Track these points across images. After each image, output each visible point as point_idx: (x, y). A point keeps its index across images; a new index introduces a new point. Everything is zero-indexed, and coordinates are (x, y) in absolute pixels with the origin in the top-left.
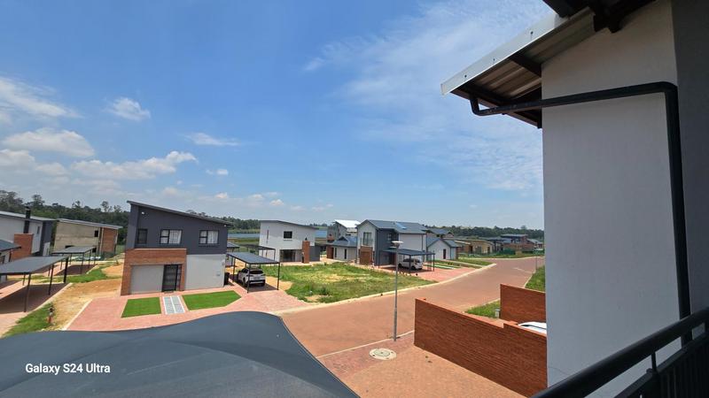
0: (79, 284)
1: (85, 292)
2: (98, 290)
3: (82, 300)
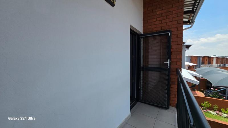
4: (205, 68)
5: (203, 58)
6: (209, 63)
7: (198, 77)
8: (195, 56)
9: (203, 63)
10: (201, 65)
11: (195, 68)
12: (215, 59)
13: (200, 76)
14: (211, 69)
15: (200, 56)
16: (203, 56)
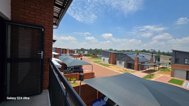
0: (162, 71)
1: (162, 73)
2: (166, 74)
3: (160, 75)
4: (64, 56)
5: (63, 49)
6: (66, 53)
7: (60, 62)
8: (58, 48)
9: (63, 53)
10: (62, 54)
11: (59, 56)
12: (68, 51)
13: (61, 62)
14: (67, 56)
15: (61, 48)
16: (63, 48)
